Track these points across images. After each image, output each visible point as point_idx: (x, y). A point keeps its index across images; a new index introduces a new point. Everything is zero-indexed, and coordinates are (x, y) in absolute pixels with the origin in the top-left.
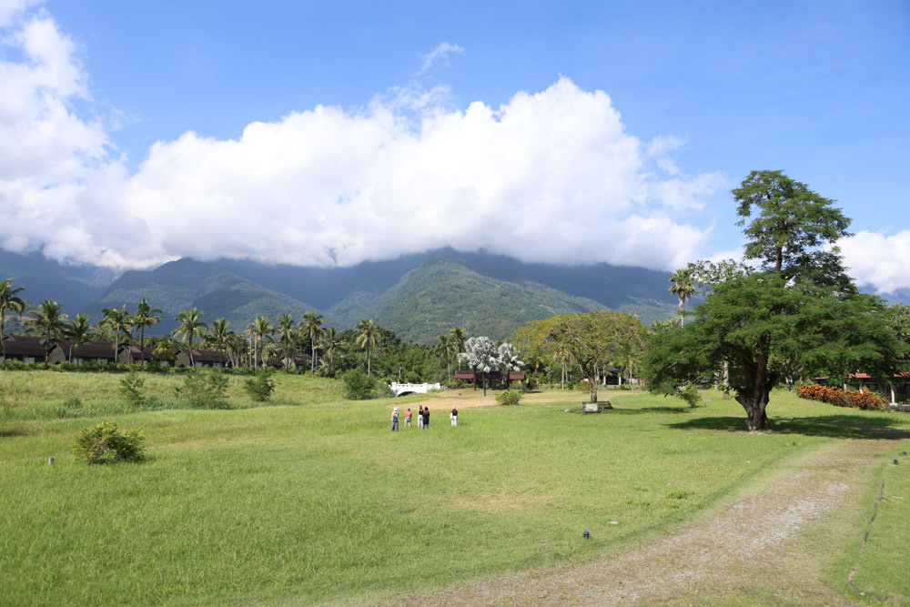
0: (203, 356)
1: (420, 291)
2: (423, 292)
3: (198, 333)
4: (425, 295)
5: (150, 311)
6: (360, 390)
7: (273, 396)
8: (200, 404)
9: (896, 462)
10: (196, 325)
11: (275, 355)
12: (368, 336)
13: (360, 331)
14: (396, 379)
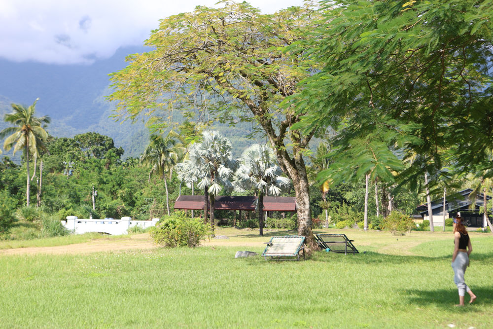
12: (27, 134)
13: (10, 125)
14: (88, 210)
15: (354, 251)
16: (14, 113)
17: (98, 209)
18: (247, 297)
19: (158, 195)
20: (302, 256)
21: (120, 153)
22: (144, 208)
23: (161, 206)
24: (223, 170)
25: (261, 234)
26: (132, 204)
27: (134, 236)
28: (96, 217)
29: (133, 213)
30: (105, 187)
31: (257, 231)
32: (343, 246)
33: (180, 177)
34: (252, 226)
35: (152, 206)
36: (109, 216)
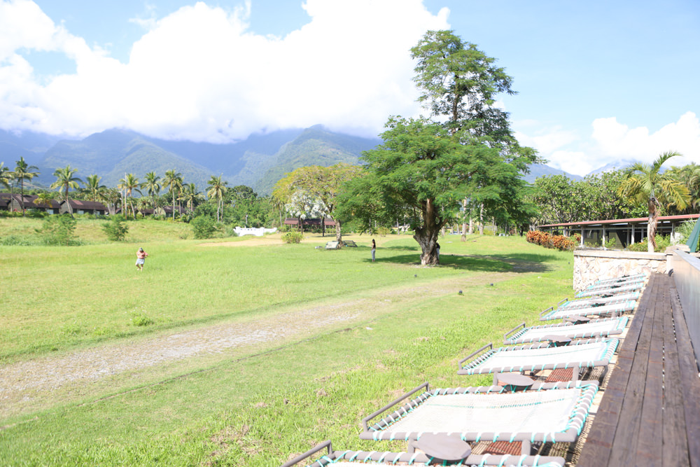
0: (84, 206)
1: (294, 159)
2: (297, 160)
3: (72, 186)
4: (299, 161)
5: (28, 167)
6: (205, 232)
7: (127, 237)
8: (54, 242)
9: (461, 292)
10: (71, 179)
11: (147, 205)
12: (217, 190)
13: (211, 186)
14: (244, 224)
15: (356, 246)
16: (212, 180)
17: (249, 223)
18: (321, 260)
19: (276, 217)
20: (338, 248)
21: (255, 195)
22: (270, 223)
23: (277, 222)
24: (307, 208)
25: (323, 236)
26: (264, 221)
27: (268, 236)
28: (247, 227)
29: (264, 225)
30: (251, 213)
31: (321, 234)
32: (352, 245)
33: (287, 210)
34: (319, 232)
35: (274, 222)
36: (253, 227)
